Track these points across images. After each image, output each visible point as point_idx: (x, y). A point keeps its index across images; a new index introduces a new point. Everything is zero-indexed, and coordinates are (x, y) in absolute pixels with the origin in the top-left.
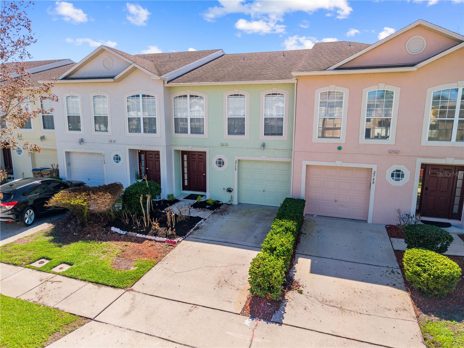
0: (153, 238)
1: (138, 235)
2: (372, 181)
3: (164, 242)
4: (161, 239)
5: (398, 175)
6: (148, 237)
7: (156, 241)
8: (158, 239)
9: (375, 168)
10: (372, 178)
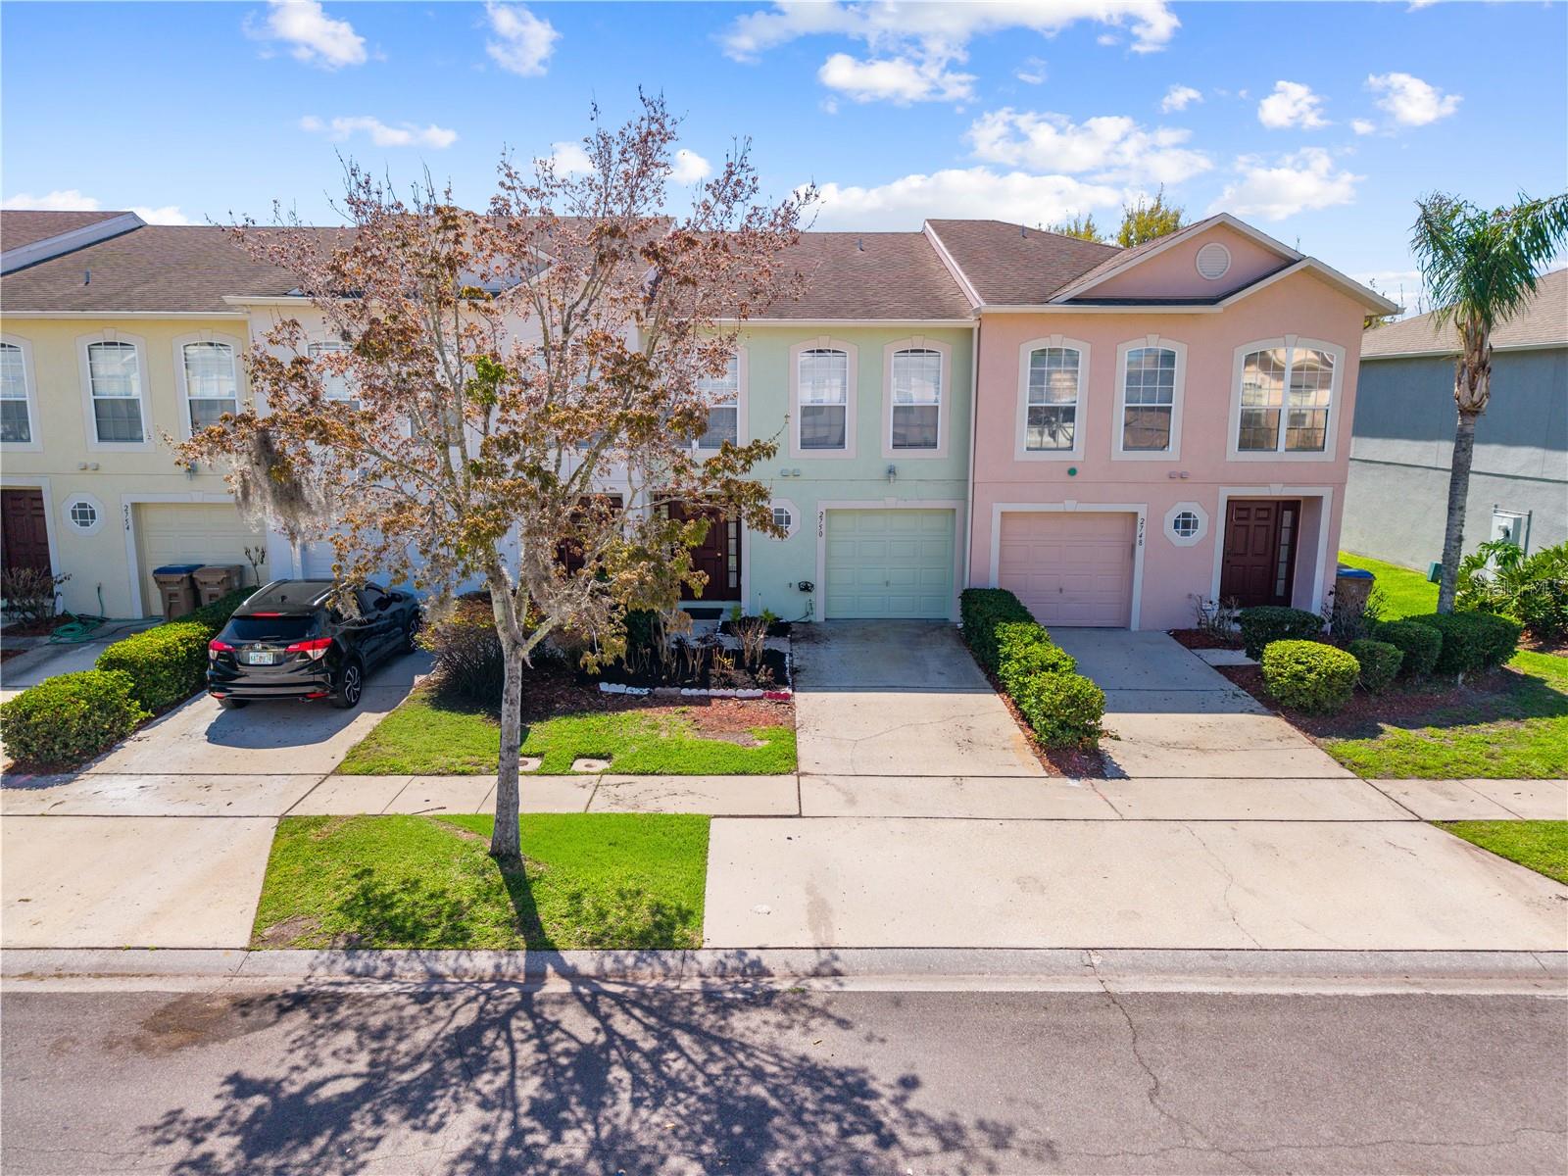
0: (730, 692)
1: (685, 692)
2: (1138, 539)
3: (760, 698)
4: (750, 692)
5: (1185, 523)
6: (713, 692)
7: (741, 699)
8: (741, 692)
9: (1142, 512)
10: (1139, 534)
